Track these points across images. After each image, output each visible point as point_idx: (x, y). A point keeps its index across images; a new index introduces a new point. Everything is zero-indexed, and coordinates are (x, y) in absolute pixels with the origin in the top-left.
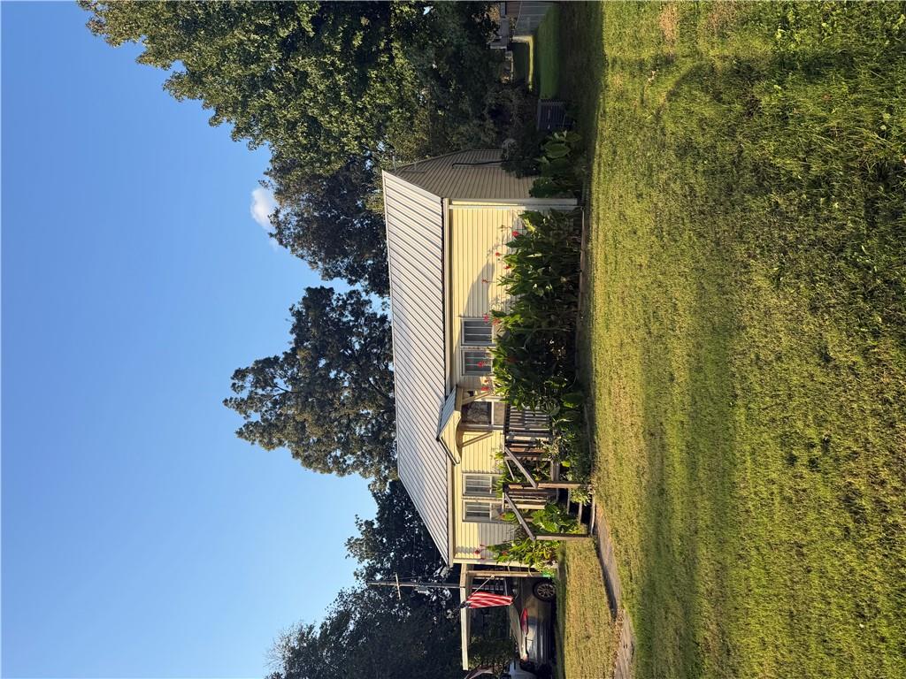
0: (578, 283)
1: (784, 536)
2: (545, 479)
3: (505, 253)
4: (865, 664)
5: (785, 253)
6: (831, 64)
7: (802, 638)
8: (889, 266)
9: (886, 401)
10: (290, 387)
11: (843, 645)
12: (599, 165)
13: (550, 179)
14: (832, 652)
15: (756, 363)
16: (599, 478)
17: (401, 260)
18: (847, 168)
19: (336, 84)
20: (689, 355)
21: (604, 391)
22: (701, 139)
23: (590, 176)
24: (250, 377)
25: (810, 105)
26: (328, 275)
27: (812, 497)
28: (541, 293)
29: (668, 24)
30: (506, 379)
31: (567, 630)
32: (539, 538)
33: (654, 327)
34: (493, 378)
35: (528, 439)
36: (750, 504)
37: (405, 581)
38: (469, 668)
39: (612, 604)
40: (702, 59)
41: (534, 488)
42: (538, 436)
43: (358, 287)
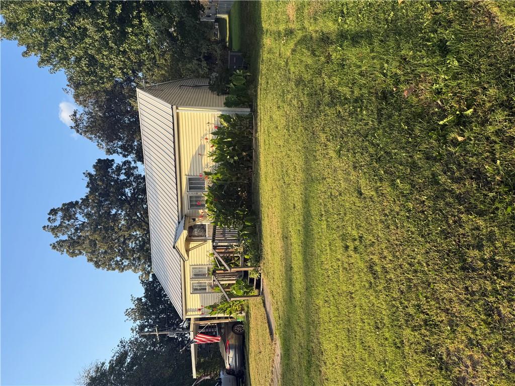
0: (252, 156)
1: (344, 289)
2: (237, 266)
3: (211, 138)
4: (380, 353)
5: (343, 138)
6: (362, 37)
7: (353, 342)
8: (387, 144)
9: (386, 215)
10: (86, 219)
11: (370, 344)
12: (261, 89)
13: (235, 96)
14: (366, 348)
15: (331, 197)
16: (264, 264)
17: (150, 142)
18: (369, 92)
19: (106, 36)
20: (301, 194)
21: (266, 215)
22: (306, 76)
23: (256, 96)
24: (60, 214)
25: (354, 58)
26: (109, 152)
27: (356, 266)
28: (232, 161)
29: (291, 12)
30: (214, 211)
31: (250, 350)
32: (232, 299)
33: (286, 179)
34: (207, 210)
35: (226, 244)
36: (330, 272)
37: (162, 331)
38: (197, 377)
39: (271, 333)
40: (306, 32)
41: (229, 272)
42: (231, 242)
43: (129, 158)
